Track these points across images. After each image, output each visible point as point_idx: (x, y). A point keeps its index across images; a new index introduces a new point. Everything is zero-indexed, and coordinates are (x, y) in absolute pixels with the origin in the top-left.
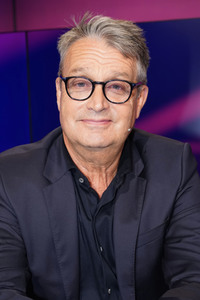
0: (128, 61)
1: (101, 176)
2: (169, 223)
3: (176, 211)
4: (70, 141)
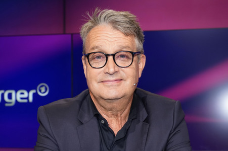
0: (128, 38)
4: (94, 97)
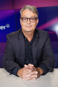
0: (34, 14)
3: (45, 45)
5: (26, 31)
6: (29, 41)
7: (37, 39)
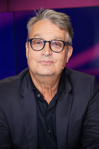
1: (48, 91)
2: (84, 118)
3: (88, 112)
4: (33, 73)
5: (37, 74)
6: (46, 102)
7: (66, 95)
